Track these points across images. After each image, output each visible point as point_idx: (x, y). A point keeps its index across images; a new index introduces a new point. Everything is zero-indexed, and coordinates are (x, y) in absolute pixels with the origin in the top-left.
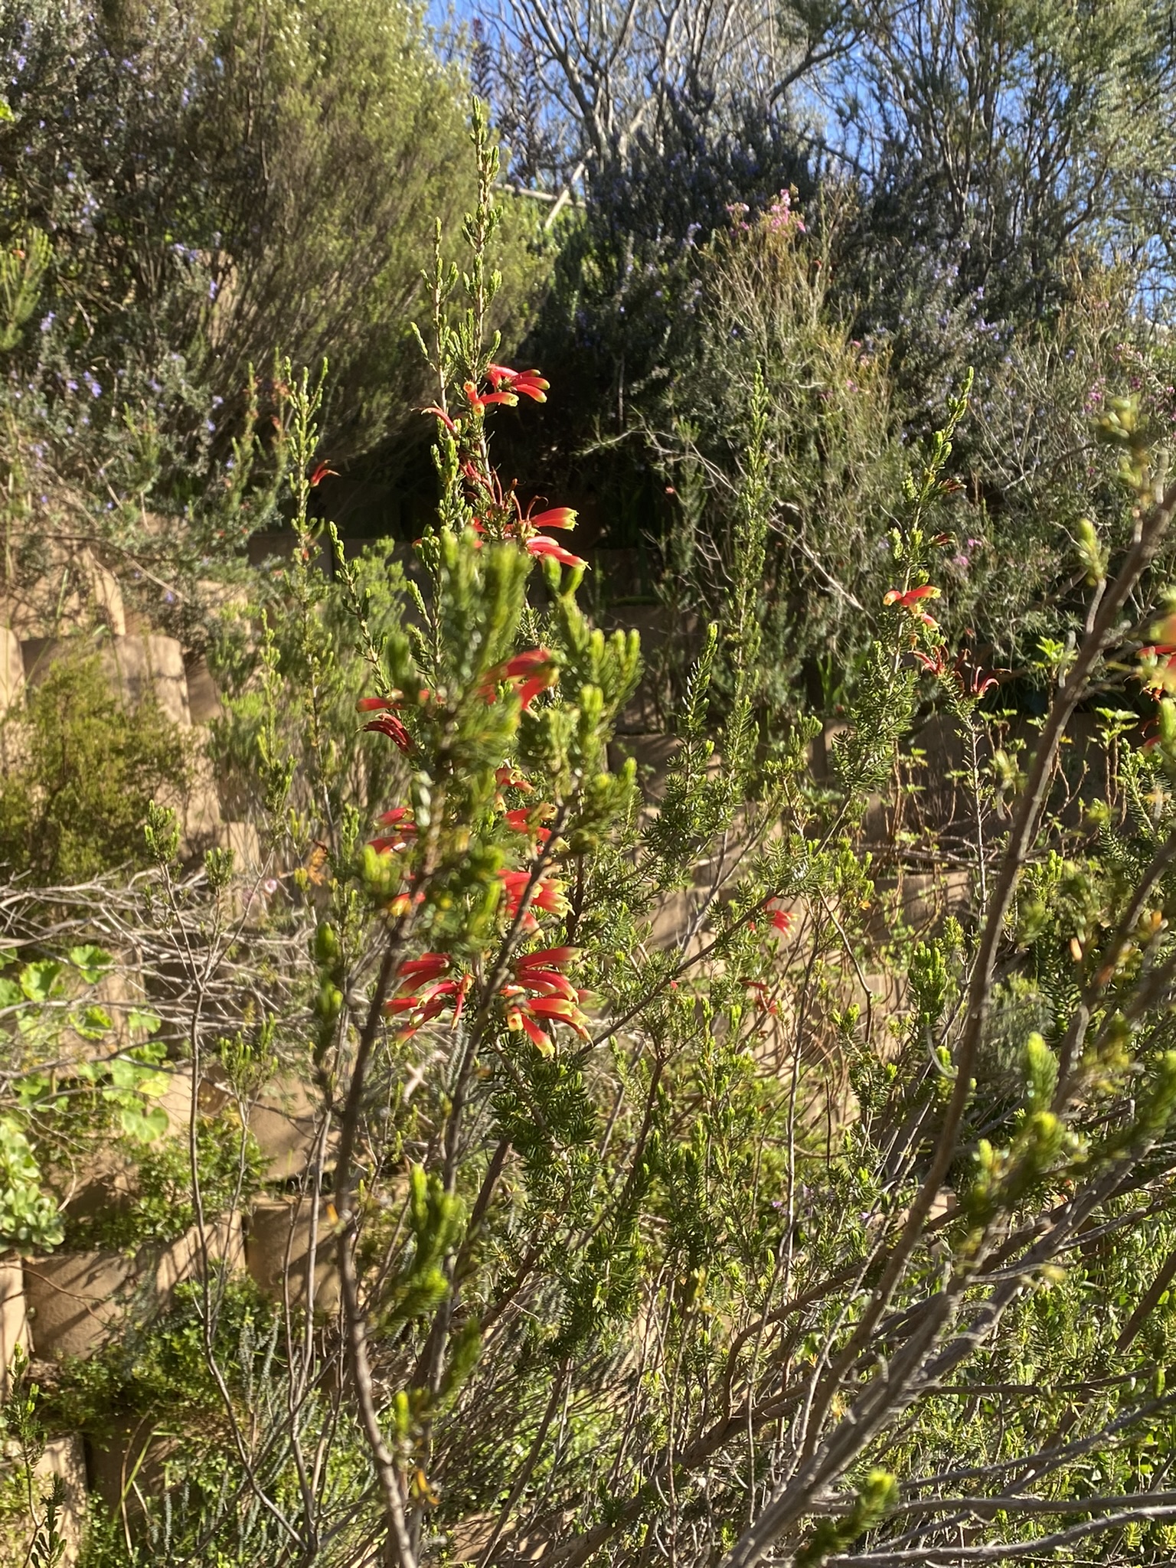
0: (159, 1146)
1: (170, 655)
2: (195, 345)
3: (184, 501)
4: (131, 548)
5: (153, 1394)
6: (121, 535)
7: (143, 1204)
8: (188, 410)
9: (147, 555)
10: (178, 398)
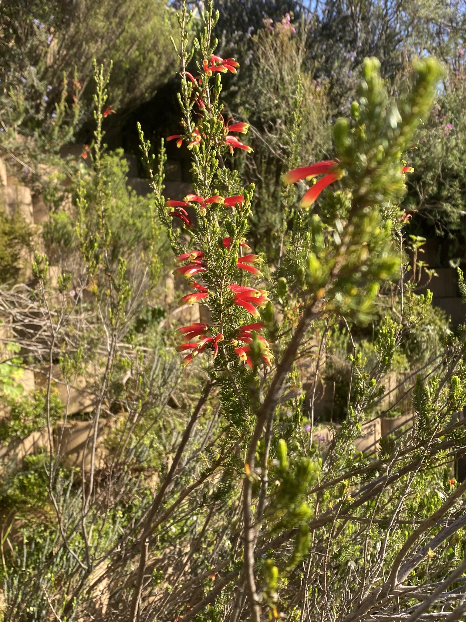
0: (19, 399)
1: (26, 194)
2: (40, 64)
3: (33, 130)
4: (11, 148)
5: (15, 502)
6: (7, 142)
7: (12, 423)
8: (36, 91)
9: (17, 152)
10: (33, 86)
